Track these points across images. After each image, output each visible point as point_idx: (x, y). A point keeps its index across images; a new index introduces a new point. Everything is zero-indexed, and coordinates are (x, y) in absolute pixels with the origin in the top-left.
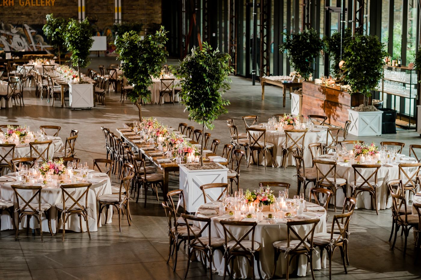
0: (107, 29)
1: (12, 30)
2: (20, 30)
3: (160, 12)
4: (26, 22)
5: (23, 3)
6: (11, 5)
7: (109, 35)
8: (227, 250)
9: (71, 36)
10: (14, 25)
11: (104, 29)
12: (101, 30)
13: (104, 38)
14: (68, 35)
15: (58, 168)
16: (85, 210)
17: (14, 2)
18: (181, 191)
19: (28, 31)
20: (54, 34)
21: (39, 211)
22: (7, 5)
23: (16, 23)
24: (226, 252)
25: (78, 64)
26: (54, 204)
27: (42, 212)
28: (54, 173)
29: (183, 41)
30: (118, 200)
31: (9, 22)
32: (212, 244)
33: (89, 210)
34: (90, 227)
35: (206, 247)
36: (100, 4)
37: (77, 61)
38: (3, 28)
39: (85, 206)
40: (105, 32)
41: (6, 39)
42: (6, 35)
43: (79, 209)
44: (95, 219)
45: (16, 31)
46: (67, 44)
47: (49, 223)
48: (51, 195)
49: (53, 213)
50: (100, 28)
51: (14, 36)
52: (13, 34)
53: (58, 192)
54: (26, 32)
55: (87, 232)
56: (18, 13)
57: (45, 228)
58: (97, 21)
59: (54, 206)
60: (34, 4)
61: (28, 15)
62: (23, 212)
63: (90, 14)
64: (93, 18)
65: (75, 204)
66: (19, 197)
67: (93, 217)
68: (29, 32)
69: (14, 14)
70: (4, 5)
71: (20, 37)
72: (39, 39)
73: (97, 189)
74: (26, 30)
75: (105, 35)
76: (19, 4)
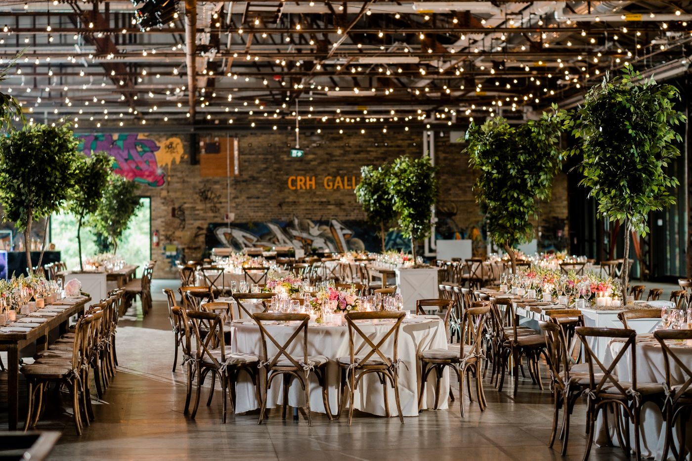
0: (474, 228)
1: (312, 231)
2: (325, 230)
3: (565, 197)
4: (336, 217)
5: (331, 184)
6: (311, 188)
7: (476, 238)
8: (670, 395)
9: (399, 183)
10: (315, 222)
11: (467, 228)
12: (462, 229)
13: (468, 243)
14: (395, 181)
15: (345, 299)
16: (393, 366)
17: (316, 183)
18: (579, 317)
19: (339, 231)
20: (374, 200)
21: (304, 365)
22: (304, 187)
23: (318, 218)
24: (669, 399)
25: (411, 233)
26: (334, 356)
27: (310, 367)
28: (338, 307)
29: (606, 242)
30: (459, 355)
31: (307, 216)
32: (639, 386)
33: (401, 367)
34: (405, 407)
35: (627, 391)
36: (460, 185)
37: (410, 229)
38: (297, 227)
39: (392, 359)
40: (469, 232)
41: (302, 245)
42: (301, 239)
43: (382, 364)
44: (413, 392)
45: (318, 233)
46: (393, 196)
47: (324, 393)
48: (328, 339)
49: (332, 374)
50: (460, 226)
51: (315, 241)
52: (313, 236)
53: (343, 334)
54: (334, 233)
55: (398, 416)
56: (322, 202)
57: (316, 403)
58: (455, 214)
59: (335, 360)
60: (348, 185)
61: (339, 204)
62: (274, 368)
63: (444, 202)
64: (448, 209)
65: (373, 351)
66: (267, 339)
67: (409, 388)
68: (340, 233)
69: (315, 202)
70: (299, 187)
71: (325, 243)
72: (356, 245)
73: (419, 335)
74: (335, 230)
75: (470, 237)
76: (323, 186)
